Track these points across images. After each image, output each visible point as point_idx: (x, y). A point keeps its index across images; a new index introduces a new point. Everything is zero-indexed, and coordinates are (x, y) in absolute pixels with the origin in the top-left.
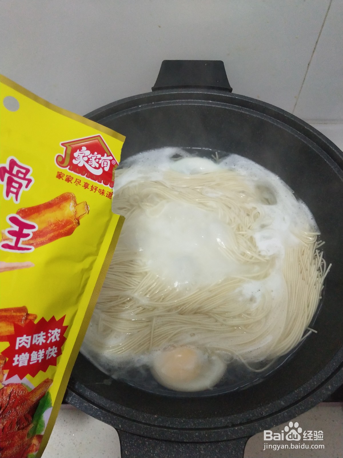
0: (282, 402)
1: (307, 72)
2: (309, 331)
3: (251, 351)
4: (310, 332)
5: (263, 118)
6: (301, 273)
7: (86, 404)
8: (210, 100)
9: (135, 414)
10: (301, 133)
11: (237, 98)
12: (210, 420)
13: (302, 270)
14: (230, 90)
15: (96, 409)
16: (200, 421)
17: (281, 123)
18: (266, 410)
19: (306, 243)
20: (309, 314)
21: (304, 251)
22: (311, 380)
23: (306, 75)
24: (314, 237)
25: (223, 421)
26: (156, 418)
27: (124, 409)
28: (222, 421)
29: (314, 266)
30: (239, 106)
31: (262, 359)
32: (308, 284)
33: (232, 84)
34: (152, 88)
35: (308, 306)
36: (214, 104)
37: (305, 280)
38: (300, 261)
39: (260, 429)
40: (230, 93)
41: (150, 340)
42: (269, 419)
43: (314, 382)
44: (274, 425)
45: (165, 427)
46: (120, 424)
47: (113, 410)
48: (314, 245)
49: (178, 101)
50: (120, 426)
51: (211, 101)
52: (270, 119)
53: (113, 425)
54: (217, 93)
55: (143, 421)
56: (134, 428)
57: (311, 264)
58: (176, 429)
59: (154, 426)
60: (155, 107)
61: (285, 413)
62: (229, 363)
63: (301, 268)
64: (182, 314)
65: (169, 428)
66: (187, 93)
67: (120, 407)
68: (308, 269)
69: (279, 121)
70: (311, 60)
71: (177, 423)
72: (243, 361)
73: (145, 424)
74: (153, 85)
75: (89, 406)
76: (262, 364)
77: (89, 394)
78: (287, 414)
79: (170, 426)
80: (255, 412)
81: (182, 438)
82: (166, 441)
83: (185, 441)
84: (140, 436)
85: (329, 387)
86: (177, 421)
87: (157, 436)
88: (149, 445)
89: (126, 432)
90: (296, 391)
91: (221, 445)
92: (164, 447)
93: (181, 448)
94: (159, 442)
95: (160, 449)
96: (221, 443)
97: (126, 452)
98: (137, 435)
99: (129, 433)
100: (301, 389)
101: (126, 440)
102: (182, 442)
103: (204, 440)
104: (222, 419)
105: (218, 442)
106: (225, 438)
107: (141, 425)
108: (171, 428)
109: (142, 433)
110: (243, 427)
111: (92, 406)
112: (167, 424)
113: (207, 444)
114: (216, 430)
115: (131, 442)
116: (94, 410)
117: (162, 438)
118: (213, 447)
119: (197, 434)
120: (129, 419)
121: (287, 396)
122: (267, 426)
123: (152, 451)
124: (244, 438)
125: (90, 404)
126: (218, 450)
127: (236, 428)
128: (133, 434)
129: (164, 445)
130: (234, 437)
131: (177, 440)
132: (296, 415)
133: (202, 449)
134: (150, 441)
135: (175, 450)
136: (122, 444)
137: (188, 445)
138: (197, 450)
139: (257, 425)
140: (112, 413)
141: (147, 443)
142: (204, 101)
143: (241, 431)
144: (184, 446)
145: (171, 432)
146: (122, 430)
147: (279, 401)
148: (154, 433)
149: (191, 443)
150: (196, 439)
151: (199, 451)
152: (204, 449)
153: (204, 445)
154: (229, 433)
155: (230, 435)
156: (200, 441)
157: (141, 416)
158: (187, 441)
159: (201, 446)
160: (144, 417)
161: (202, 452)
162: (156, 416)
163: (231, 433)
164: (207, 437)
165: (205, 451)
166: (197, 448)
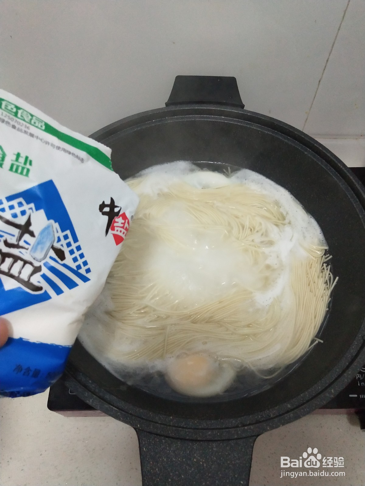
0: (288, 405)
1: (317, 89)
2: (316, 340)
3: (260, 359)
4: (317, 342)
5: (274, 135)
6: (309, 285)
7: (106, 406)
9: (152, 415)
10: (311, 150)
11: (249, 114)
12: (222, 421)
13: (310, 282)
14: (243, 106)
15: (116, 410)
17: (292, 140)
18: (273, 412)
19: (314, 257)
20: (316, 324)
21: (312, 265)
22: (316, 385)
23: (316, 93)
24: (322, 251)
25: (233, 422)
26: (171, 419)
27: (141, 411)
29: (322, 279)
30: (250, 122)
31: (271, 366)
32: (315, 296)
33: (244, 101)
34: (165, 103)
35: (315, 318)
36: (226, 120)
37: (312, 292)
38: (308, 274)
39: (268, 428)
40: (242, 110)
41: (164, 347)
42: (276, 420)
43: (319, 387)
45: (180, 427)
47: (131, 411)
48: (322, 259)
49: (191, 116)
50: (139, 426)
51: (223, 117)
52: (281, 135)
53: (132, 425)
54: (229, 109)
55: (159, 422)
56: (151, 427)
57: (318, 277)
58: (191, 429)
59: (170, 426)
60: (169, 122)
61: (291, 414)
62: (238, 370)
63: (309, 281)
64: (194, 323)
65: (183, 428)
66: (201, 109)
67: (138, 409)
68: (316, 282)
69: (290, 138)
70: (321, 78)
71: (191, 424)
72: (253, 368)
73: (161, 424)
74: (166, 100)
76: (271, 371)
77: (109, 397)
78: (293, 415)
79: (185, 426)
80: (263, 414)
81: (195, 436)
82: (181, 439)
83: (199, 439)
84: (157, 435)
85: (332, 391)
86: (191, 422)
87: (173, 435)
88: (165, 442)
89: (145, 431)
90: (301, 395)
91: (232, 443)
92: (179, 445)
93: (195, 446)
94: (174, 440)
95: (175, 447)
96: (232, 441)
97: (144, 449)
98: (154, 434)
99: (147, 432)
100: (307, 393)
101: (144, 439)
102: (197, 441)
103: (216, 439)
104: (232, 421)
105: (229, 440)
106: (236, 437)
107: (157, 425)
108: (186, 428)
109: (159, 432)
110: (252, 427)
111: (112, 408)
112: (181, 425)
113: (219, 442)
114: (227, 430)
115: (148, 440)
116: (114, 411)
117: (178, 437)
118: (225, 445)
119: (210, 433)
120: (147, 420)
121: (294, 400)
122: (274, 426)
123: (168, 448)
124: (253, 436)
125: (110, 406)
126: (229, 447)
127: (246, 428)
128: (150, 433)
129: (179, 443)
130: (244, 435)
131: (191, 438)
132: (301, 416)
133: (214, 446)
134: (167, 439)
135: (189, 447)
136: (140, 441)
137: (202, 443)
138: (210, 447)
139: (265, 425)
140: (131, 414)
141: (164, 441)
142: (216, 117)
143: (250, 431)
144: (198, 443)
145: (185, 431)
146: (140, 430)
147: (286, 404)
148: (170, 432)
149: (204, 441)
150: (209, 438)
151: (212, 449)
152: (216, 446)
153: (216, 443)
154: (239, 432)
155: (240, 434)
156: (213, 439)
157: (157, 418)
158: (201, 439)
159: (214, 443)
160: (160, 419)
161: (215, 449)
162: (171, 417)
163: (241, 432)
164: (218, 436)
165: (217, 448)
166: (209, 445)
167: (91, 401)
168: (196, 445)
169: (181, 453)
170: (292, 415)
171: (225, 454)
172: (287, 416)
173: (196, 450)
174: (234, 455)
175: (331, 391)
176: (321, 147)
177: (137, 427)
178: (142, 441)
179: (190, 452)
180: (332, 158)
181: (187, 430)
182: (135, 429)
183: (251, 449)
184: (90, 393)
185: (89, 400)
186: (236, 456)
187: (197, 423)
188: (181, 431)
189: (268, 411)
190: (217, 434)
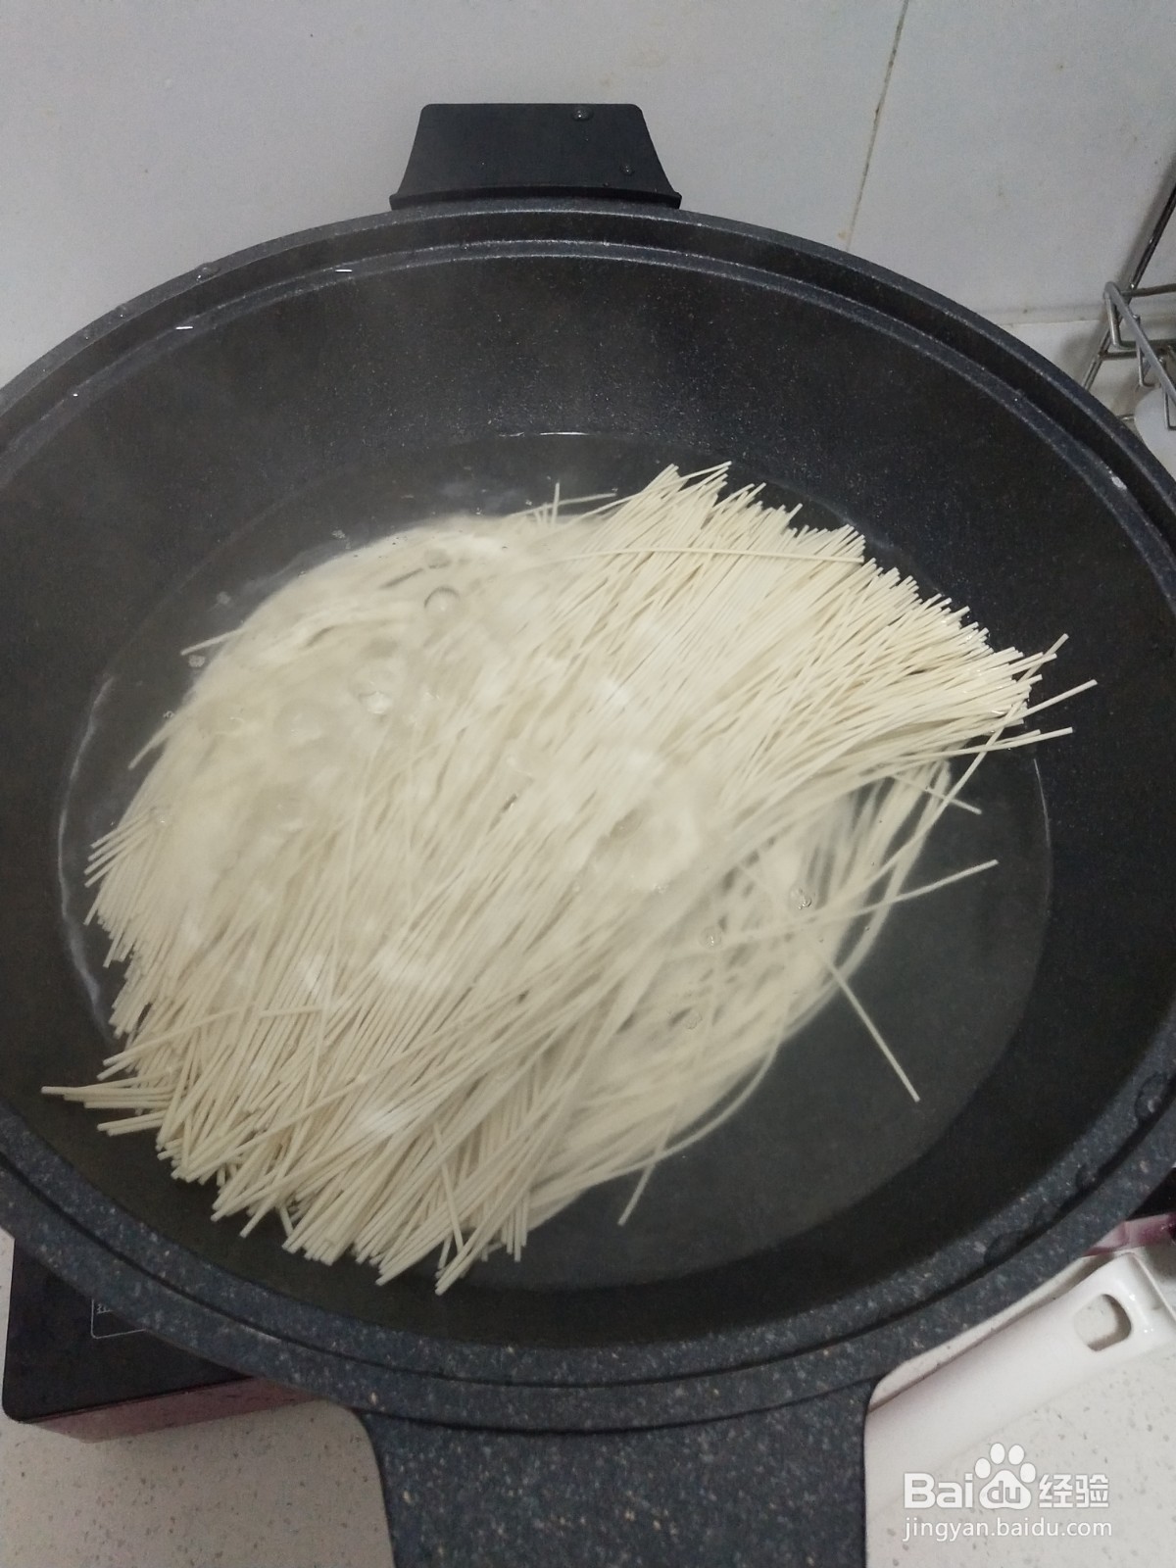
0: (977, 1244)
5: (796, 295)
7: (227, 1330)
8: (603, 241)
9: (427, 1351)
10: (931, 337)
11: (700, 225)
12: (721, 1339)
14: (674, 200)
15: (270, 1345)
16: (684, 1347)
17: (859, 308)
18: (922, 1280)
22: (1070, 1155)
25: (771, 1336)
26: (508, 1356)
27: (381, 1335)
28: (765, 1339)
30: (708, 257)
33: (678, 182)
34: (391, 198)
36: (619, 252)
39: (916, 1344)
40: (675, 211)
42: (942, 1306)
44: (965, 1325)
45: (553, 1385)
46: (373, 1392)
47: (338, 1344)
49: (488, 243)
50: (374, 1397)
51: (607, 244)
52: (819, 294)
54: (626, 211)
55: (462, 1375)
56: (431, 1397)
58: (597, 1384)
59: (508, 1383)
60: (408, 266)
61: (999, 1278)
65: (563, 1384)
66: (521, 213)
67: (365, 1331)
69: (854, 301)
73: (468, 1381)
74: (394, 190)
75: (241, 1333)
77: (236, 1293)
78: (1005, 1279)
79: (571, 1379)
81: (622, 1414)
82: (563, 1433)
83: (636, 1423)
84: (456, 1426)
85: (1142, 1166)
86: (595, 1357)
87: (526, 1417)
88: (495, 1455)
89: (402, 1419)
90: (1023, 1199)
92: (557, 1457)
93: (622, 1453)
94: (532, 1441)
95: (540, 1469)
96: (777, 1415)
97: (405, 1495)
98: (447, 1426)
99: (412, 1420)
100: (1041, 1189)
101: (401, 1451)
102: (626, 1431)
103: (710, 1414)
104: (764, 1333)
105: (761, 1412)
106: (789, 1394)
107: (453, 1384)
108: (576, 1385)
109: (464, 1414)
110: (849, 1347)
111: (253, 1337)
112: (554, 1374)
113: (720, 1425)
114: (751, 1370)
115: (422, 1456)
116: (260, 1348)
117: (547, 1425)
118: (748, 1433)
119: (679, 1393)
120: (406, 1371)
122: (939, 1330)
123: (508, 1479)
124: (859, 1383)
125: (243, 1326)
126: (767, 1442)
127: (826, 1353)
128: (427, 1423)
129: (554, 1450)
130: (822, 1386)
131: (603, 1424)
132: (1040, 1280)
133: (706, 1447)
134: (500, 1439)
135: (600, 1462)
136: (387, 1464)
137: (649, 1437)
138: (686, 1451)
139: (900, 1330)
140: (338, 1355)
141: (487, 1450)
142: (582, 242)
143: (845, 1362)
144: (634, 1442)
145: (575, 1398)
146: (380, 1414)
147: (968, 1243)
148: (511, 1409)
149: (660, 1427)
150: (678, 1412)
151: (695, 1456)
152: (712, 1444)
153: (711, 1432)
154: (802, 1375)
155: (806, 1381)
156: (694, 1416)
157: (450, 1357)
158: (645, 1423)
159: (700, 1435)
160: (464, 1359)
161: (708, 1458)
162: (510, 1350)
163: (809, 1373)
164: (717, 1399)
165: (716, 1454)
166: (684, 1444)
167: (158, 1316)
168: (629, 1449)
169: (568, 1495)
170: (1001, 1279)
171: (755, 1473)
172: (983, 1287)
173: (631, 1470)
174: (789, 1472)
175: (1139, 1169)
176: (966, 318)
177: (364, 1405)
178: (392, 1463)
179: (603, 1483)
180: (1012, 352)
181: (582, 1392)
182: (358, 1413)
183: (855, 1439)
184: (150, 1284)
185: (152, 1317)
186: (799, 1473)
187: (620, 1361)
188: (558, 1397)
189: (900, 1280)
190: (712, 1393)
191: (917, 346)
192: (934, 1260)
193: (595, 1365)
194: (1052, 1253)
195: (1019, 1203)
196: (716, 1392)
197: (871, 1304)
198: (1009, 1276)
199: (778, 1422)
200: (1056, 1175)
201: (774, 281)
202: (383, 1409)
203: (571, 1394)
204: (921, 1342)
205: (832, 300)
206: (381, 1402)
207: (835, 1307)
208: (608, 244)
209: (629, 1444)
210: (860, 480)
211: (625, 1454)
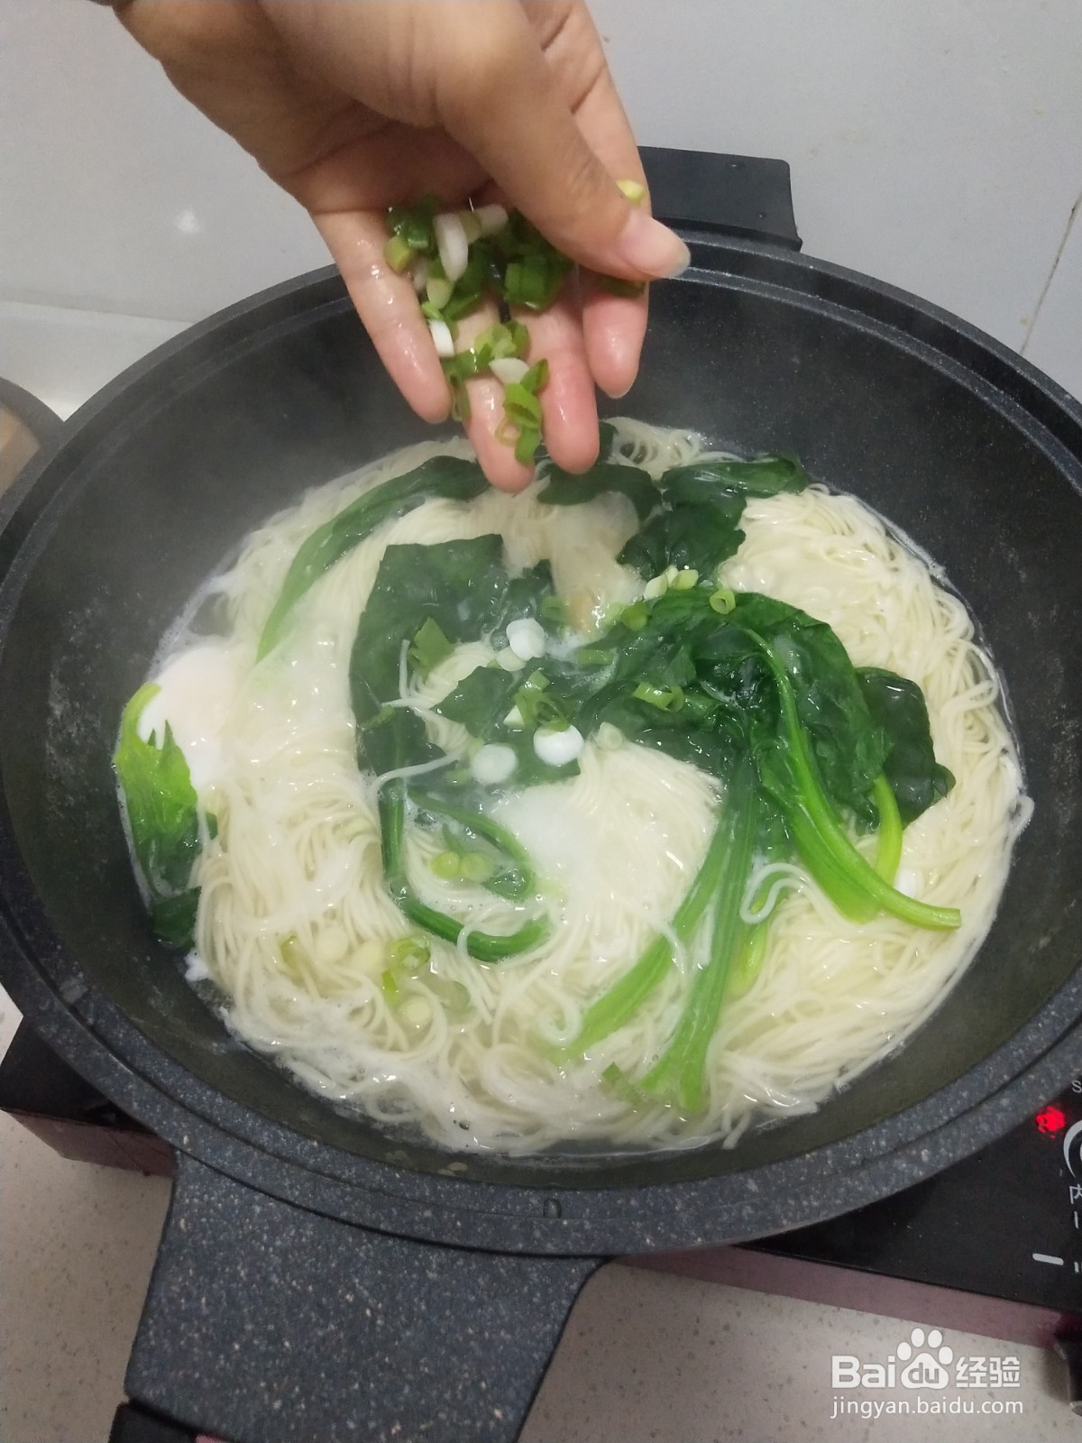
1: (1066, 237)
8: (725, 271)
9: (249, 1123)
10: (1002, 392)
11: (812, 267)
14: (797, 244)
15: (127, 1075)
17: (942, 357)
18: (688, 1197)
26: (312, 1147)
27: (219, 1100)
28: (529, 1202)
30: (815, 297)
36: (737, 283)
39: (648, 1241)
40: (793, 253)
43: (880, 1140)
46: (189, 1135)
47: (185, 1095)
50: (186, 1139)
51: (728, 275)
54: (750, 248)
55: (269, 1149)
56: (228, 1154)
67: (208, 1093)
69: (938, 351)
75: (107, 1060)
77: (124, 1034)
78: (751, 1212)
80: (650, 1195)
81: (374, 1216)
82: (322, 1215)
83: (382, 1227)
84: (242, 1183)
85: (923, 1153)
86: (381, 1172)
87: (297, 1193)
88: (262, 1215)
89: (201, 1162)
90: (808, 1156)
91: (502, 1265)
92: (309, 1233)
93: (364, 1247)
94: (295, 1214)
95: (294, 1238)
96: (504, 1259)
97: (182, 1222)
98: (234, 1179)
99: (210, 1166)
100: (829, 1152)
101: (191, 1187)
102: (374, 1231)
103: (446, 1239)
104: (529, 1197)
105: (491, 1253)
106: (520, 1246)
107: (253, 1150)
109: (250, 1175)
110: (588, 1225)
111: (116, 1065)
113: (454, 1254)
115: (206, 1196)
116: (116, 1074)
117: (311, 1204)
118: (473, 1267)
119: (428, 1214)
121: (774, 1167)
122: (673, 1236)
123: (265, 1237)
124: (585, 1257)
125: (112, 1056)
126: (487, 1279)
127: (566, 1222)
128: (219, 1172)
129: (310, 1226)
130: (550, 1248)
131: (355, 1219)
133: (434, 1266)
134: (271, 1204)
135: (343, 1248)
136: (177, 1194)
137: (390, 1242)
138: (417, 1263)
139: (638, 1224)
141: (258, 1209)
143: (579, 1236)
144: (376, 1241)
145: (342, 1191)
146: (187, 1154)
147: (741, 1178)
148: (287, 1183)
149: (402, 1237)
150: (420, 1230)
151: (422, 1271)
152: (440, 1265)
153: (443, 1254)
154: (537, 1234)
155: (539, 1240)
156: (433, 1236)
157: (266, 1134)
158: (390, 1229)
159: (433, 1254)
160: (277, 1138)
161: (431, 1275)
162: (315, 1144)
163: (544, 1234)
164: (457, 1230)
165: (440, 1273)
166: (416, 1258)
167: (53, 1028)
168: (370, 1246)
169: (307, 1265)
171: (466, 1300)
173: (365, 1263)
174: (496, 1309)
175: (919, 1156)
177: (176, 1142)
178: (181, 1194)
179: (338, 1265)
183: (563, 1302)
185: (50, 1028)
186: (504, 1313)
187: (400, 1180)
188: (328, 1186)
189: (667, 1190)
190: (454, 1224)
191: (985, 398)
192: (705, 1183)
193: (378, 1177)
194: (805, 1203)
195: (804, 1159)
196: (459, 1224)
197: (633, 1202)
198: (757, 1210)
199: (503, 1266)
200: (849, 1144)
201: (871, 325)
202: (189, 1150)
203: (339, 1186)
204: (651, 1240)
205: (919, 348)
206: (190, 1144)
207: (600, 1195)
208: (730, 275)
209: (370, 1242)
210: (921, 516)
211: (366, 1249)
